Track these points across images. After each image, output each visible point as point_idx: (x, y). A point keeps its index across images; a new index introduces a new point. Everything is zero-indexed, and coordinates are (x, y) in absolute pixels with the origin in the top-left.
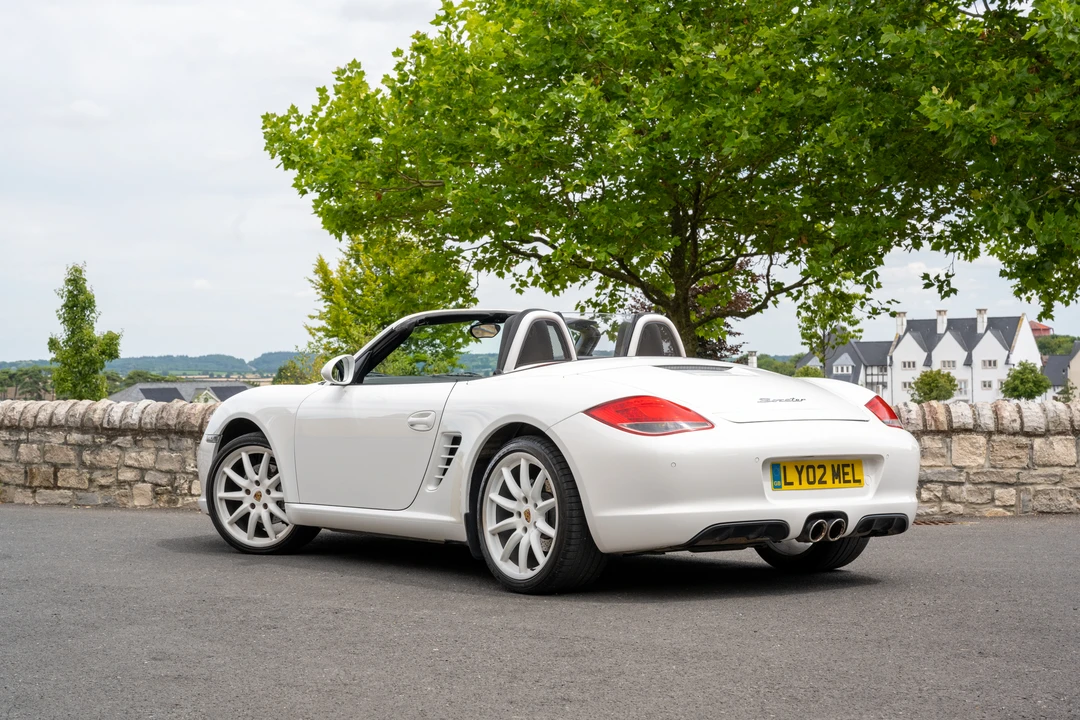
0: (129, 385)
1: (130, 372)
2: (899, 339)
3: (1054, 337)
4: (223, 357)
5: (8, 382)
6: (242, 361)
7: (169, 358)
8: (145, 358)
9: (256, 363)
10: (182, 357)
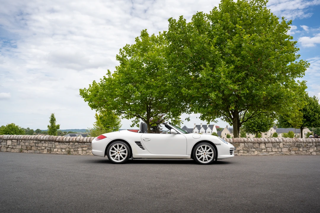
0: (68, 134)
2: (195, 128)
3: (220, 128)
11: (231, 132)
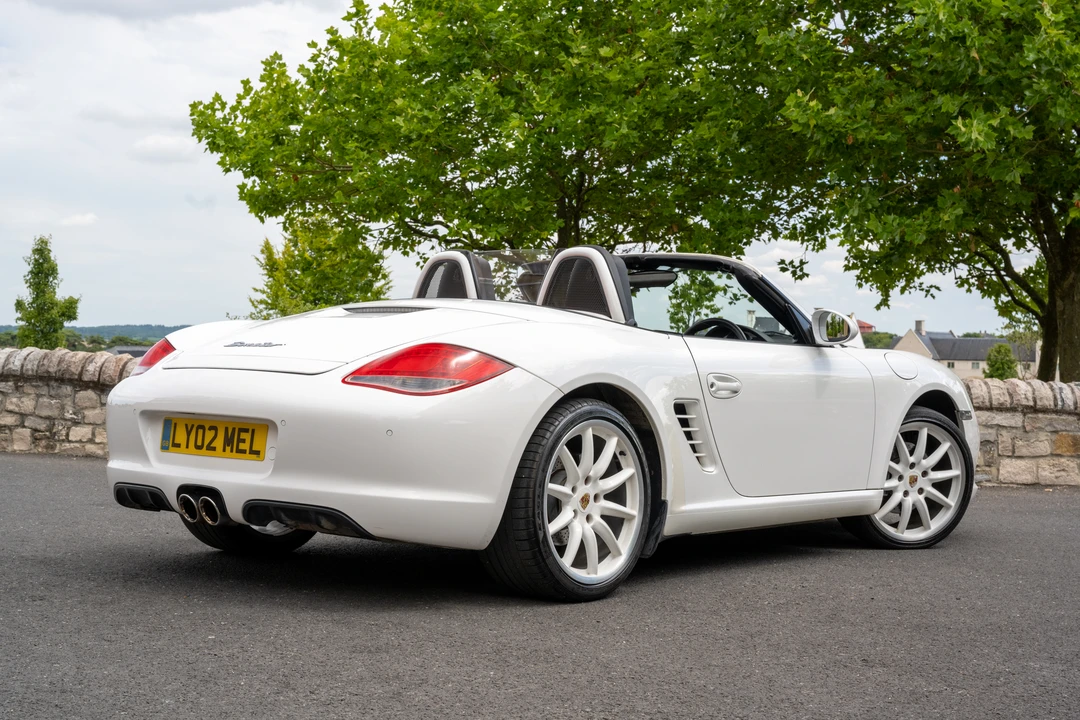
1: (113, 337)
7: (148, 327)
8: (128, 326)
11: (939, 353)
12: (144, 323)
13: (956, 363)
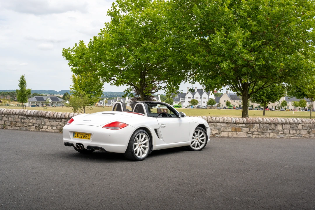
0: (33, 96)
1: (33, 93)
2: (188, 93)
3: (218, 93)
4: (53, 91)
5: (8, 94)
6: (57, 92)
8: (36, 90)
9: (60, 92)
10: (44, 90)
11: (232, 98)
12: (40, 90)
13: (236, 101)
